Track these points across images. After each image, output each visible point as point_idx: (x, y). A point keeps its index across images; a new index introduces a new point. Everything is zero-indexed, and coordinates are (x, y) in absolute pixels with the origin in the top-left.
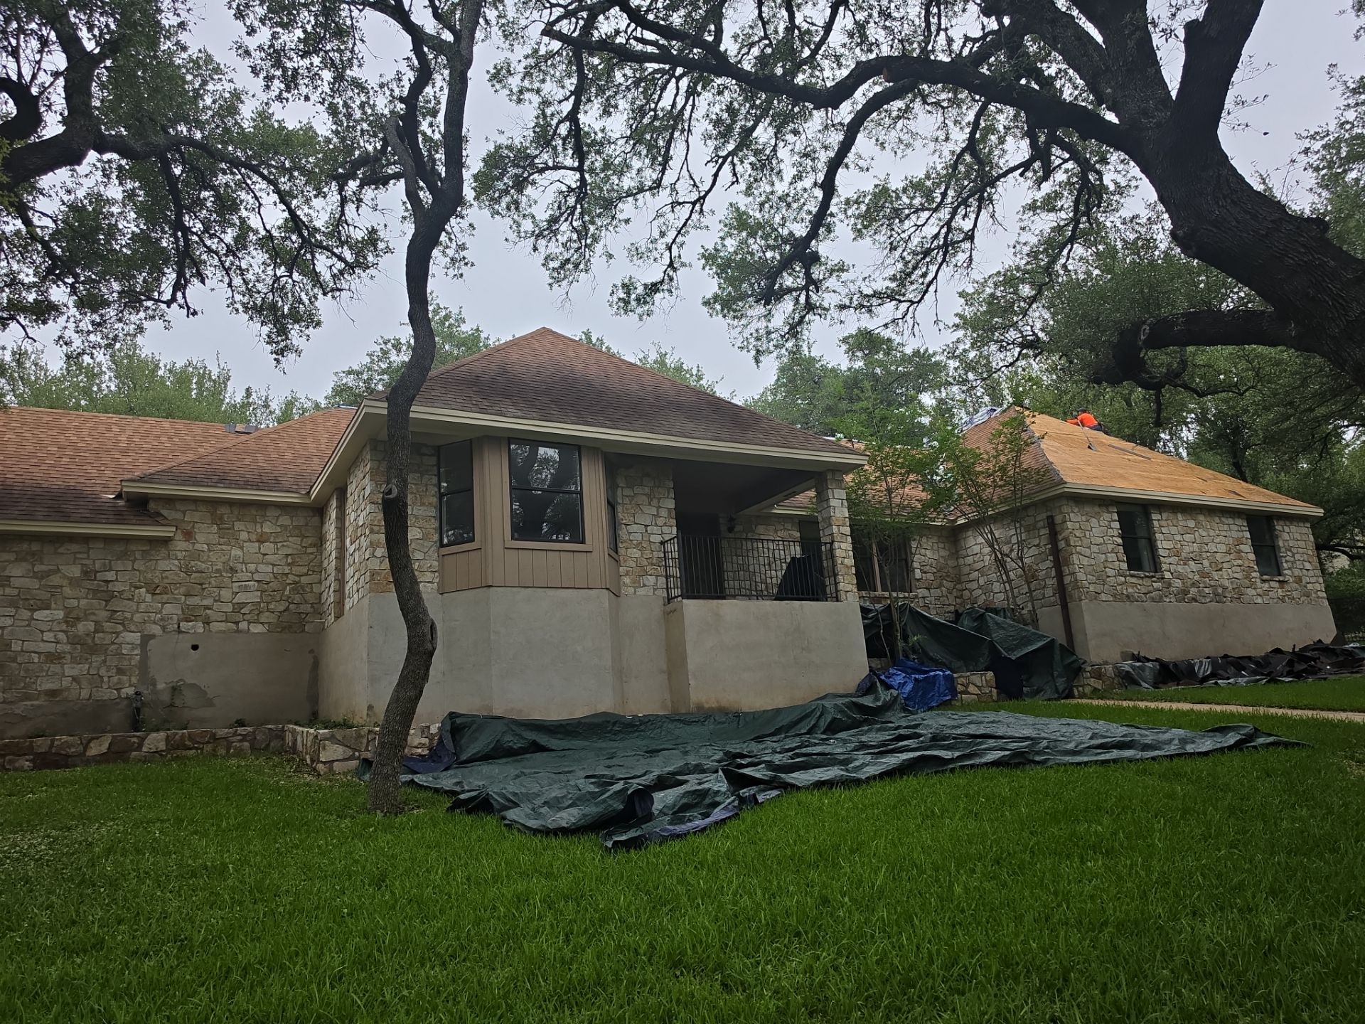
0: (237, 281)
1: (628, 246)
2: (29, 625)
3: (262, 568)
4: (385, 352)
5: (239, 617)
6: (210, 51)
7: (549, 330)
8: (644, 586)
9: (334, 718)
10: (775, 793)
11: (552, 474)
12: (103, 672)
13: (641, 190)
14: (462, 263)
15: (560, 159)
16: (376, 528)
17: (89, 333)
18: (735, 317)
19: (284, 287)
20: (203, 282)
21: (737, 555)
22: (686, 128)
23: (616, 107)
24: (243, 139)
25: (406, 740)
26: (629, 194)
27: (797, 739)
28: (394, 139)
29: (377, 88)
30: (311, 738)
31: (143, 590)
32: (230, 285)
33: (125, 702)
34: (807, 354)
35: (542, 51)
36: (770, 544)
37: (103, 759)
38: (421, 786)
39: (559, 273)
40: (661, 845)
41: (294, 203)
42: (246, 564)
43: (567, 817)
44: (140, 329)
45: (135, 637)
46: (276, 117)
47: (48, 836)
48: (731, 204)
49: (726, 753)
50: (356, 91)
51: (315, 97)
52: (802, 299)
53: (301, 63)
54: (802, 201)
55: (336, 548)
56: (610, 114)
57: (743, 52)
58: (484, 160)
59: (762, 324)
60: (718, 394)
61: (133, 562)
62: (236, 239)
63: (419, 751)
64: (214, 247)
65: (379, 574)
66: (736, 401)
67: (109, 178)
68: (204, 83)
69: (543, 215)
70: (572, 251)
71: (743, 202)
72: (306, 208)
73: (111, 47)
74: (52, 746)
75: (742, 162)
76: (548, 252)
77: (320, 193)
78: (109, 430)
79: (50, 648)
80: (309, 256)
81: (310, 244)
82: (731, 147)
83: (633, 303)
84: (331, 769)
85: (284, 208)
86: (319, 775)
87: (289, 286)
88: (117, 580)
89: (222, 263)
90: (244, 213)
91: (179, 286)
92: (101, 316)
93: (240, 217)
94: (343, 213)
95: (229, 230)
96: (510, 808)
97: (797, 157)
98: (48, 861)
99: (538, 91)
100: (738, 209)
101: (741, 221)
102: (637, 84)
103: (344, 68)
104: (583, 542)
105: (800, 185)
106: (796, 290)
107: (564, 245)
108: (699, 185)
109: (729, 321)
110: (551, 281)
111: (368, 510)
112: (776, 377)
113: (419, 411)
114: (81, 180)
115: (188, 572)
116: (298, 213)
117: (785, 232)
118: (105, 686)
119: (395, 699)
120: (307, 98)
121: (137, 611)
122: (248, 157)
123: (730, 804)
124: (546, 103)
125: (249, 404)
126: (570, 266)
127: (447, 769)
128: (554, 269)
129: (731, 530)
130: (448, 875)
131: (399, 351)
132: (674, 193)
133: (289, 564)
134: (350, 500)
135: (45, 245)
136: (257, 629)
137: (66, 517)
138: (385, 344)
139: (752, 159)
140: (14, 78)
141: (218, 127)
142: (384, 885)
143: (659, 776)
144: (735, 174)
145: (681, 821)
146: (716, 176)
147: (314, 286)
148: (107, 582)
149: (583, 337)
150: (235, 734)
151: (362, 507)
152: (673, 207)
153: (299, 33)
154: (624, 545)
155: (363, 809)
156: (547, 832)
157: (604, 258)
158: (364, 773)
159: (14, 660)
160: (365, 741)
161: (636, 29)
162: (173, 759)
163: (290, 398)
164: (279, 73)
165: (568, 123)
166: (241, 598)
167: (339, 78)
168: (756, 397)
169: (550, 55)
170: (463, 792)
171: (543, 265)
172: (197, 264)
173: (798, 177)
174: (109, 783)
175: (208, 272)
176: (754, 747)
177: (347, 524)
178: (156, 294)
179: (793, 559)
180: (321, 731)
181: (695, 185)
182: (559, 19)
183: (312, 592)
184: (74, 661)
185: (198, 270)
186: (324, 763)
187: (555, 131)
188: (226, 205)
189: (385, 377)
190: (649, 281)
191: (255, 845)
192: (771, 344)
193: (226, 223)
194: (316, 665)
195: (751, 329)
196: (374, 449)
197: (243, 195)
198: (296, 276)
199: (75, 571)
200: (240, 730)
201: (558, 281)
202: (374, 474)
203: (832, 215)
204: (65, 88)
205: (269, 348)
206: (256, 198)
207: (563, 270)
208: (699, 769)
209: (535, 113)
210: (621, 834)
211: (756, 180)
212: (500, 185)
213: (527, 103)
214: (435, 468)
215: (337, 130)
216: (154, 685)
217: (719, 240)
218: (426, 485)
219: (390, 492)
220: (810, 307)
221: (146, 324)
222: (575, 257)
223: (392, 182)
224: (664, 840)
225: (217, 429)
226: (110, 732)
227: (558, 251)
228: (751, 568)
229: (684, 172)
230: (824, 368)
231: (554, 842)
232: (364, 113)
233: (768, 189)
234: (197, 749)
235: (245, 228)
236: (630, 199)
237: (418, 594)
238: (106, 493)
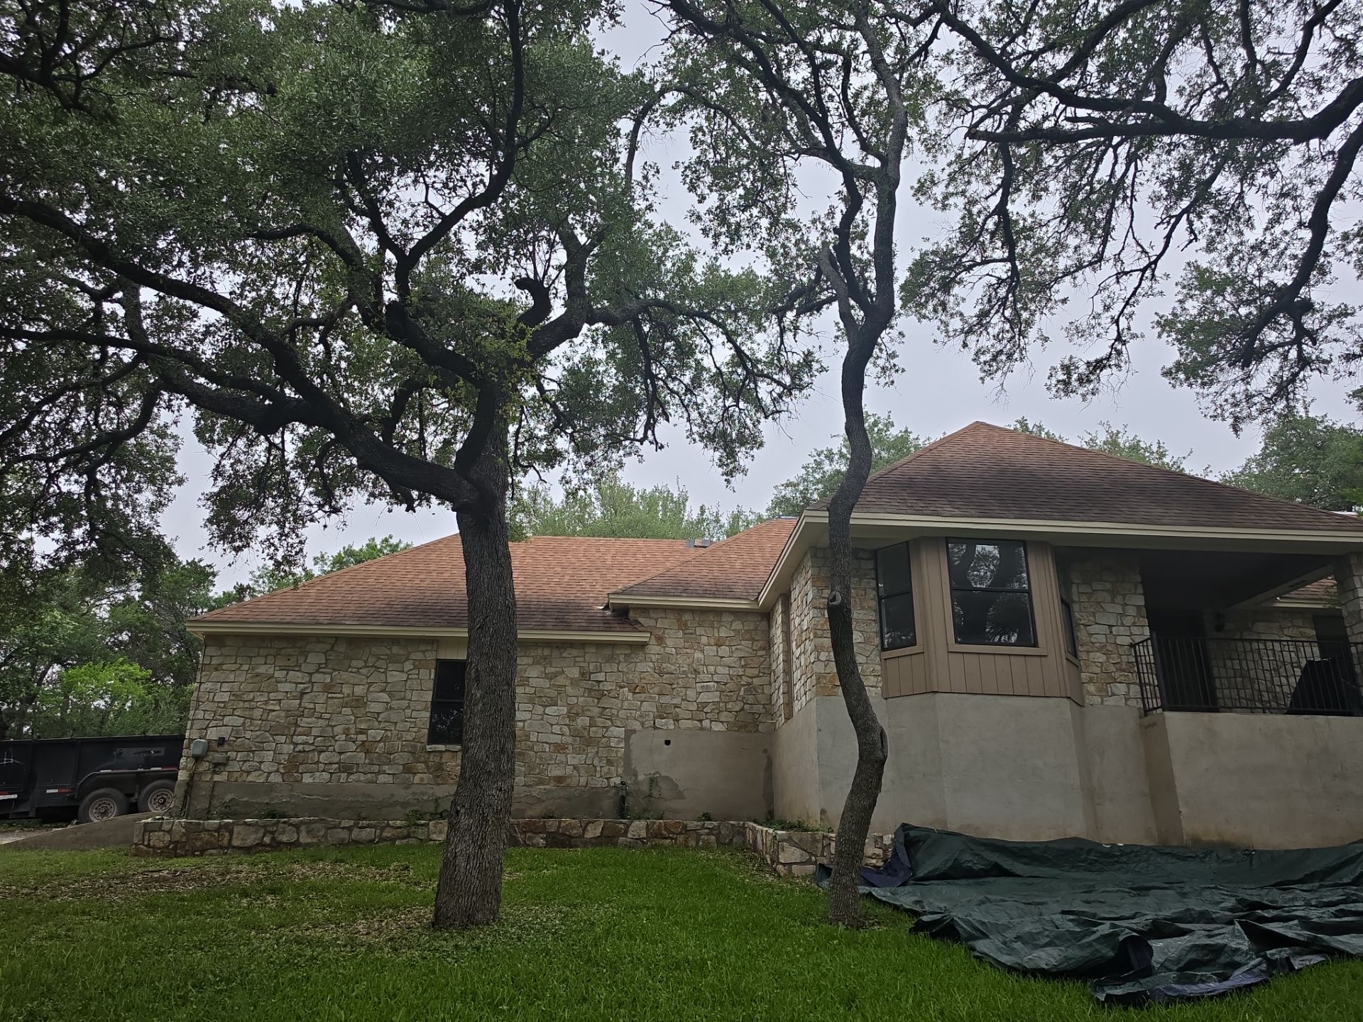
0: (694, 415)
1: (1067, 325)
2: (542, 719)
3: (720, 669)
4: (819, 464)
5: (702, 716)
6: (669, 223)
7: (982, 424)
8: (1113, 694)
9: (789, 819)
10: (1316, 959)
11: (992, 571)
12: (596, 762)
13: (1080, 267)
14: (893, 371)
15: (988, 253)
16: (819, 633)
17: (583, 472)
18: (1203, 384)
19: (732, 416)
20: (668, 420)
21: (1231, 659)
22: (1129, 194)
23: (1046, 189)
24: (698, 292)
25: (862, 851)
26: (1067, 273)
27: (1340, 891)
28: (827, 268)
29: (809, 224)
30: (770, 838)
31: (626, 689)
32: (689, 420)
33: (614, 791)
34: (1304, 415)
35: (966, 155)
36: (1277, 646)
37: (597, 842)
38: (880, 901)
39: (990, 366)
40: (1167, 1007)
41: (739, 340)
42: (707, 666)
43: (1047, 957)
44: (621, 465)
45: (620, 732)
46: (723, 268)
47: (560, 912)
48: (1189, 264)
49: (1240, 901)
50: (790, 231)
51: (754, 245)
52: (1293, 354)
53: (743, 216)
54: (1282, 246)
55: (783, 652)
56: (1040, 198)
57: (1192, 103)
58: (910, 269)
59: (1240, 387)
60: (1187, 472)
61: (618, 664)
62: (693, 380)
63: (874, 861)
64: (675, 389)
65: (825, 678)
66: (1212, 478)
67: (596, 343)
68: (666, 251)
69: (971, 310)
70: (1005, 342)
71: (1204, 260)
72: (749, 343)
73: (598, 237)
74: (559, 827)
75: (1200, 217)
76: (979, 345)
77: (761, 328)
78: (598, 551)
79: (557, 739)
80: (752, 385)
81: (753, 375)
82: (1185, 203)
83: (1075, 384)
84: (790, 871)
85: (731, 345)
86: (780, 876)
87: (736, 414)
88: (606, 681)
89: (682, 401)
90: (698, 356)
91: (650, 426)
92: (592, 456)
93: (696, 360)
94: (782, 342)
95: (687, 373)
96: (980, 939)
97: (1272, 200)
98: (562, 935)
99: (963, 193)
100: (1197, 268)
101: (1203, 280)
102: (1068, 162)
103: (779, 214)
104: (1035, 645)
105: (1278, 230)
106: (1282, 345)
107: (996, 337)
108: (1148, 250)
109: (1197, 389)
110: (983, 374)
111: (811, 615)
112: (1263, 445)
113: (858, 518)
114: (576, 349)
115: (661, 674)
116: (743, 348)
117: (1264, 282)
118: (598, 775)
119: (849, 808)
120: (748, 246)
121: (622, 708)
122: (701, 307)
123: (1255, 966)
124: (972, 202)
125: (703, 520)
126: (1003, 357)
127: (904, 884)
128: (985, 363)
129: (1219, 628)
130: (919, 1005)
131: (831, 460)
132: (1119, 264)
133: (742, 667)
134: (794, 606)
135: (553, 405)
136: (718, 727)
137: (568, 627)
138: (819, 455)
139: (1213, 212)
140: (532, 276)
141: (676, 286)
142: (854, 1005)
143: (1155, 922)
144: (1192, 232)
145: (1191, 980)
146: (1168, 237)
147: (757, 411)
148: (599, 682)
149: (1018, 426)
150: (703, 827)
151: (806, 612)
152: (1118, 279)
153: (741, 191)
154: (1085, 648)
155: (825, 918)
156: (1024, 972)
157: (1040, 342)
158: (821, 880)
159: (532, 749)
160: (820, 846)
161: (1065, 109)
162: (652, 847)
163: (736, 512)
164: (724, 230)
165: (996, 217)
166: (704, 698)
167: (775, 222)
168: (1237, 471)
169: (975, 156)
170: (925, 913)
171: (974, 360)
172: (663, 405)
173: (1275, 220)
174: (603, 865)
175: (671, 410)
176: (1277, 896)
177: (792, 628)
178: (632, 434)
179: (1309, 663)
180: (779, 832)
181: (1144, 251)
182: (982, 120)
183: (763, 693)
184: (575, 752)
185: (663, 410)
186: (784, 864)
187: (982, 228)
188: (685, 351)
189: (820, 486)
190: (1092, 359)
191: (729, 944)
192: (1253, 409)
193: (684, 366)
194: (770, 765)
195: (1227, 395)
196: (814, 556)
197: (698, 340)
198: (742, 405)
199: (575, 673)
200: (707, 824)
201: (990, 373)
202: (815, 580)
203: (1326, 255)
204: (566, 277)
205: (721, 470)
206: (708, 341)
207: (994, 363)
208: (1205, 917)
209: (961, 214)
210: (1115, 986)
211: (1218, 234)
212: (927, 290)
213: (953, 207)
214: (873, 572)
215: (775, 269)
216: (636, 776)
217: (1177, 305)
218: (865, 589)
219: (834, 599)
220: (1303, 362)
221: (625, 460)
222: (1008, 347)
223: (825, 306)
224: (1170, 1001)
225: (680, 545)
226: (602, 817)
227: (989, 344)
228: (1252, 673)
229: (1130, 240)
230: (1330, 430)
231: (1033, 984)
232: (799, 249)
233: (1235, 240)
234: (672, 838)
235: (700, 368)
236: (1068, 279)
237: (866, 700)
238: (597, 605)
